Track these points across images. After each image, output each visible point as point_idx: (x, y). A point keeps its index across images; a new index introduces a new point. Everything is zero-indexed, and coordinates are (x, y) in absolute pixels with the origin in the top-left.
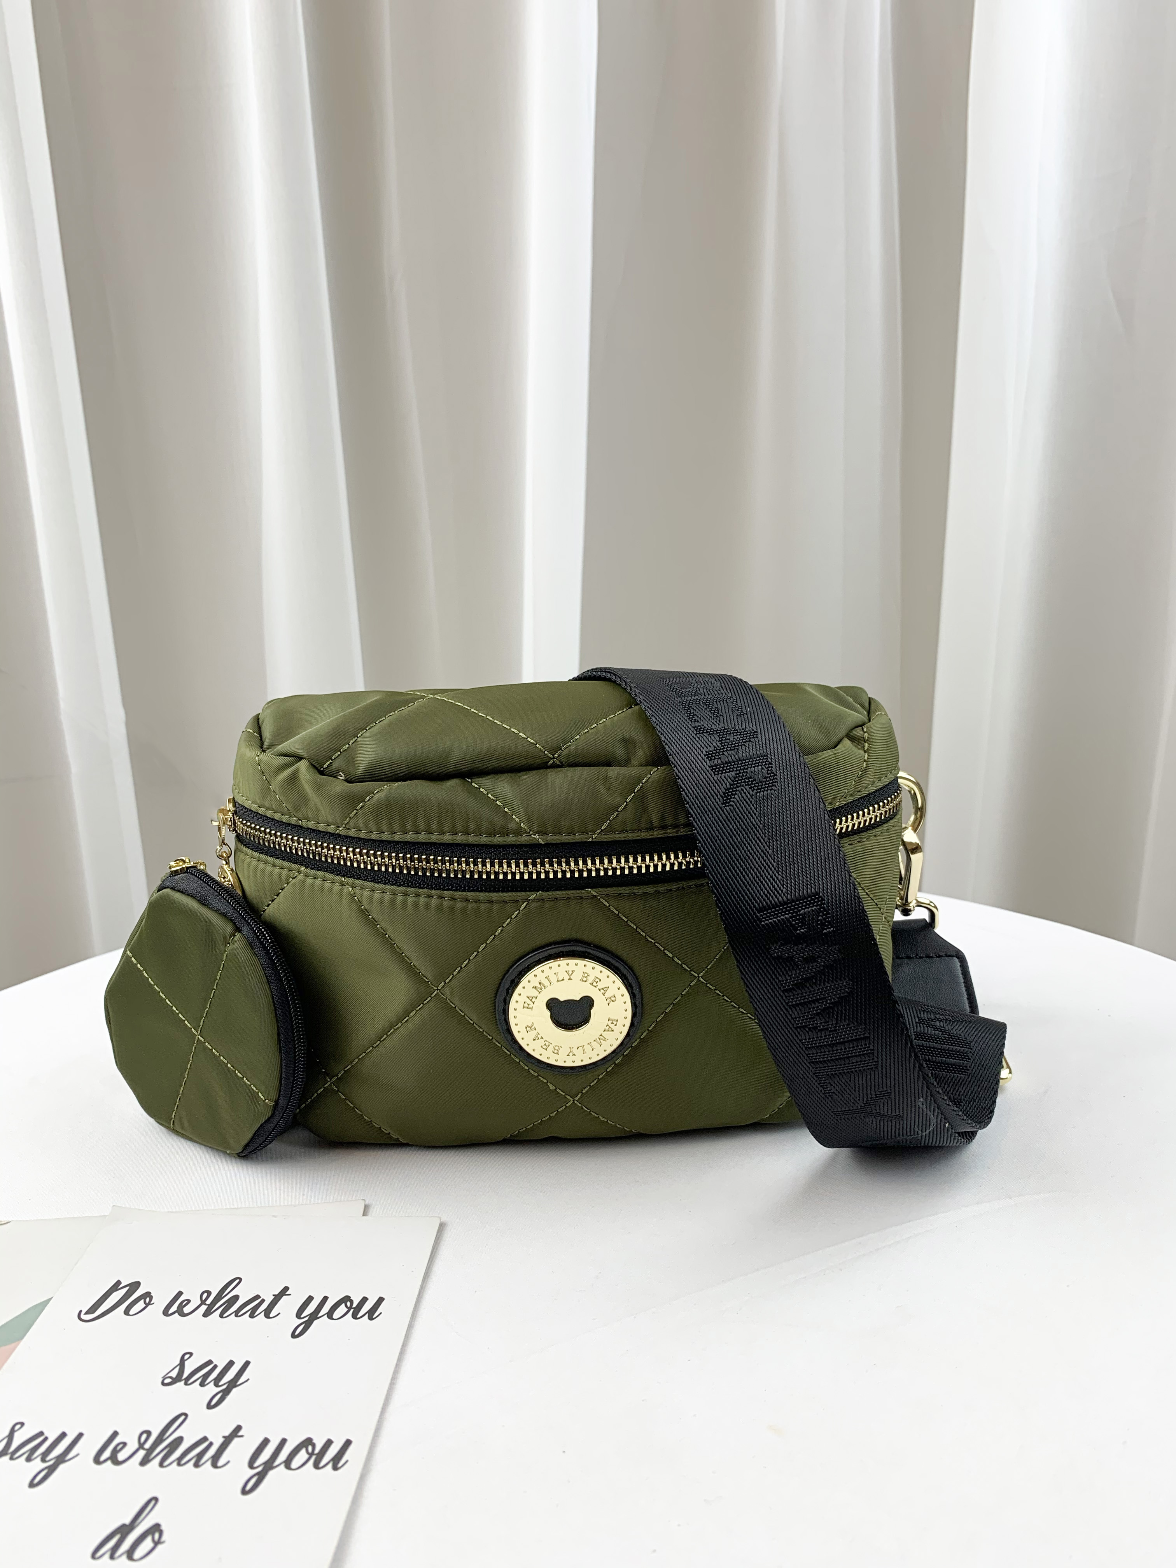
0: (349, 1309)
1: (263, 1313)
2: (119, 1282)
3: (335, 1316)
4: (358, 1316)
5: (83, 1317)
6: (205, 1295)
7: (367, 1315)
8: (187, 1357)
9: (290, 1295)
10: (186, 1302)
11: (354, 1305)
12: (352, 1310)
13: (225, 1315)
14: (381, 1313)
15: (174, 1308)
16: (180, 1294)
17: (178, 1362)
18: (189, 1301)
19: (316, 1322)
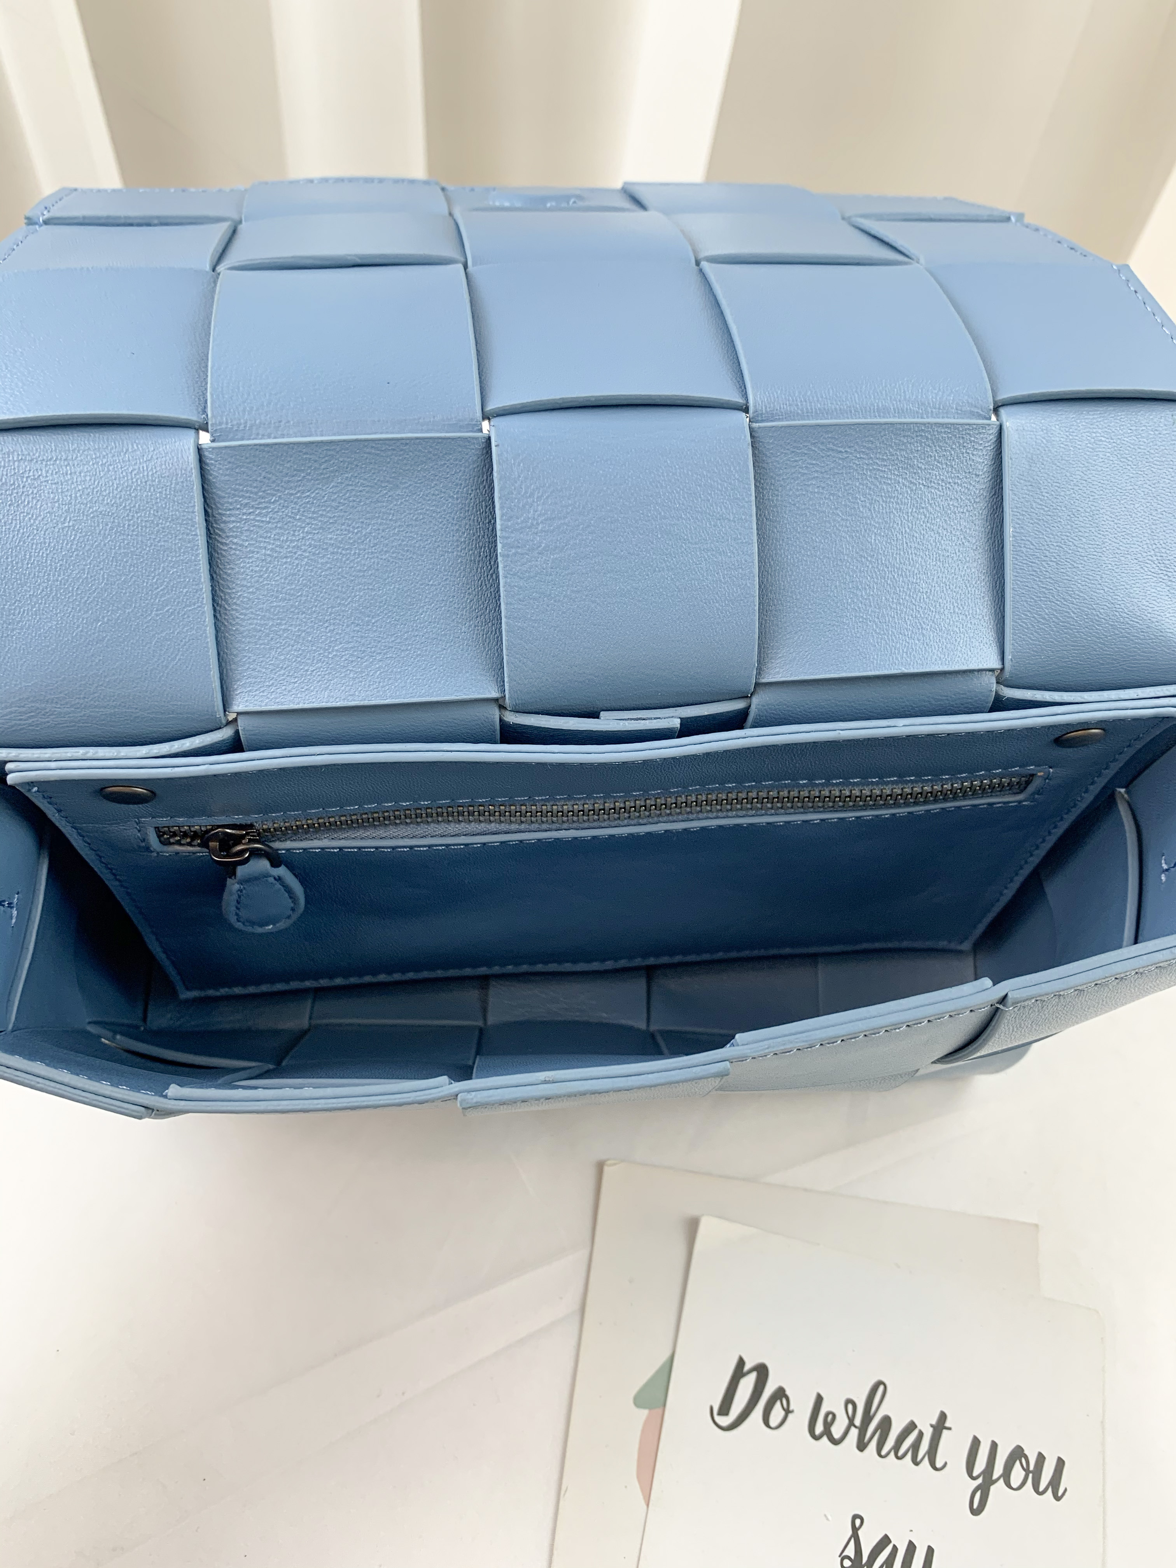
0: (1027, 1471)
1: (926, 1458)
2: (741, 1362)
3: (1015, 1483)
4: (1041, 1489)
5: (718, 1419)
6: (850, 1407)
7: (1050, 1490)
8: (858, 1522)
9: (950, 1429)
10: (830, 1417)
11: (1032, 1468)
12: (1031, 1475)
13: (883, 1453)
14: (1066, 1490)
15: (819, 1428)
16: (819, 1400)
17: (850, 1533)
18: (834, 1416)
19: (993, 1488)
